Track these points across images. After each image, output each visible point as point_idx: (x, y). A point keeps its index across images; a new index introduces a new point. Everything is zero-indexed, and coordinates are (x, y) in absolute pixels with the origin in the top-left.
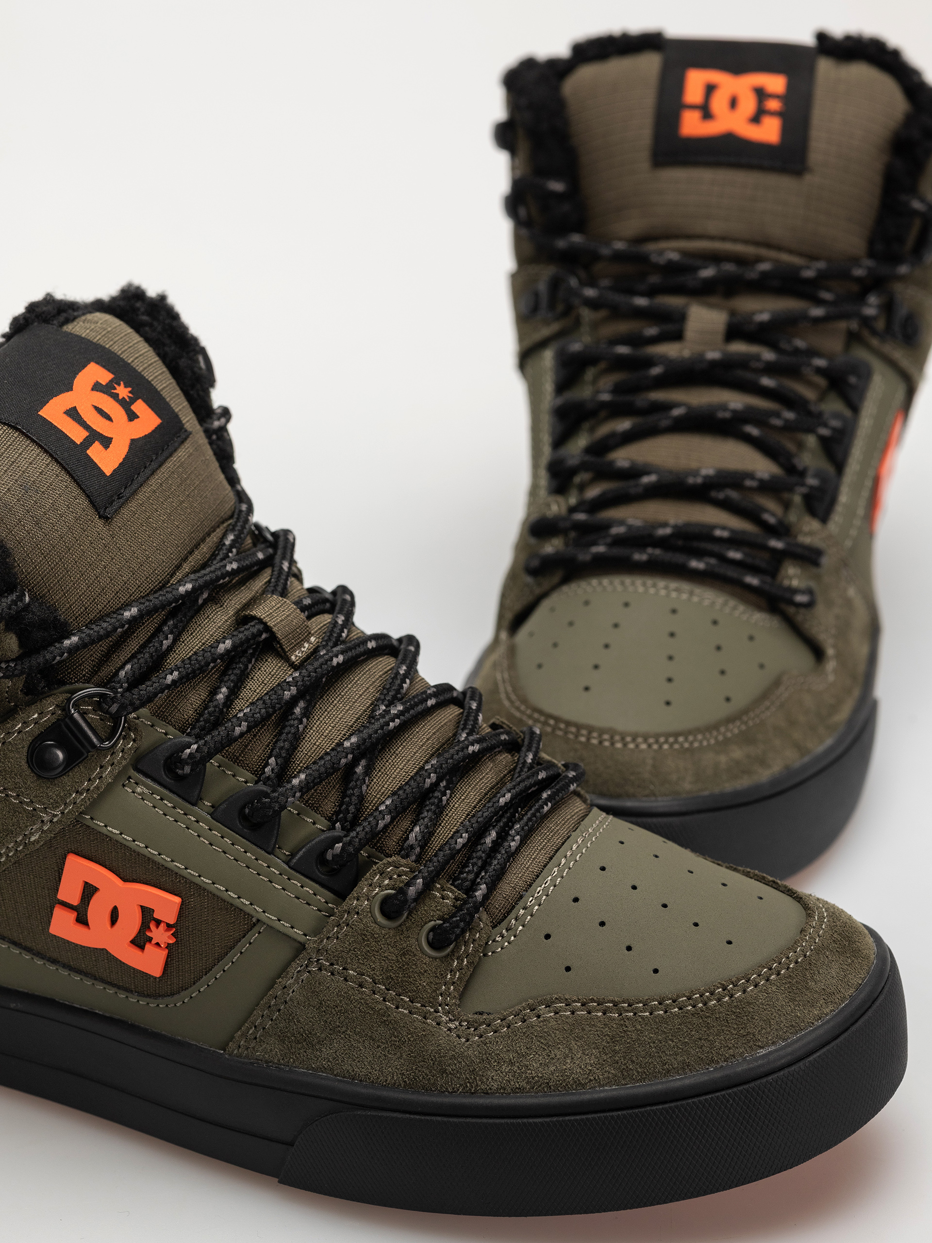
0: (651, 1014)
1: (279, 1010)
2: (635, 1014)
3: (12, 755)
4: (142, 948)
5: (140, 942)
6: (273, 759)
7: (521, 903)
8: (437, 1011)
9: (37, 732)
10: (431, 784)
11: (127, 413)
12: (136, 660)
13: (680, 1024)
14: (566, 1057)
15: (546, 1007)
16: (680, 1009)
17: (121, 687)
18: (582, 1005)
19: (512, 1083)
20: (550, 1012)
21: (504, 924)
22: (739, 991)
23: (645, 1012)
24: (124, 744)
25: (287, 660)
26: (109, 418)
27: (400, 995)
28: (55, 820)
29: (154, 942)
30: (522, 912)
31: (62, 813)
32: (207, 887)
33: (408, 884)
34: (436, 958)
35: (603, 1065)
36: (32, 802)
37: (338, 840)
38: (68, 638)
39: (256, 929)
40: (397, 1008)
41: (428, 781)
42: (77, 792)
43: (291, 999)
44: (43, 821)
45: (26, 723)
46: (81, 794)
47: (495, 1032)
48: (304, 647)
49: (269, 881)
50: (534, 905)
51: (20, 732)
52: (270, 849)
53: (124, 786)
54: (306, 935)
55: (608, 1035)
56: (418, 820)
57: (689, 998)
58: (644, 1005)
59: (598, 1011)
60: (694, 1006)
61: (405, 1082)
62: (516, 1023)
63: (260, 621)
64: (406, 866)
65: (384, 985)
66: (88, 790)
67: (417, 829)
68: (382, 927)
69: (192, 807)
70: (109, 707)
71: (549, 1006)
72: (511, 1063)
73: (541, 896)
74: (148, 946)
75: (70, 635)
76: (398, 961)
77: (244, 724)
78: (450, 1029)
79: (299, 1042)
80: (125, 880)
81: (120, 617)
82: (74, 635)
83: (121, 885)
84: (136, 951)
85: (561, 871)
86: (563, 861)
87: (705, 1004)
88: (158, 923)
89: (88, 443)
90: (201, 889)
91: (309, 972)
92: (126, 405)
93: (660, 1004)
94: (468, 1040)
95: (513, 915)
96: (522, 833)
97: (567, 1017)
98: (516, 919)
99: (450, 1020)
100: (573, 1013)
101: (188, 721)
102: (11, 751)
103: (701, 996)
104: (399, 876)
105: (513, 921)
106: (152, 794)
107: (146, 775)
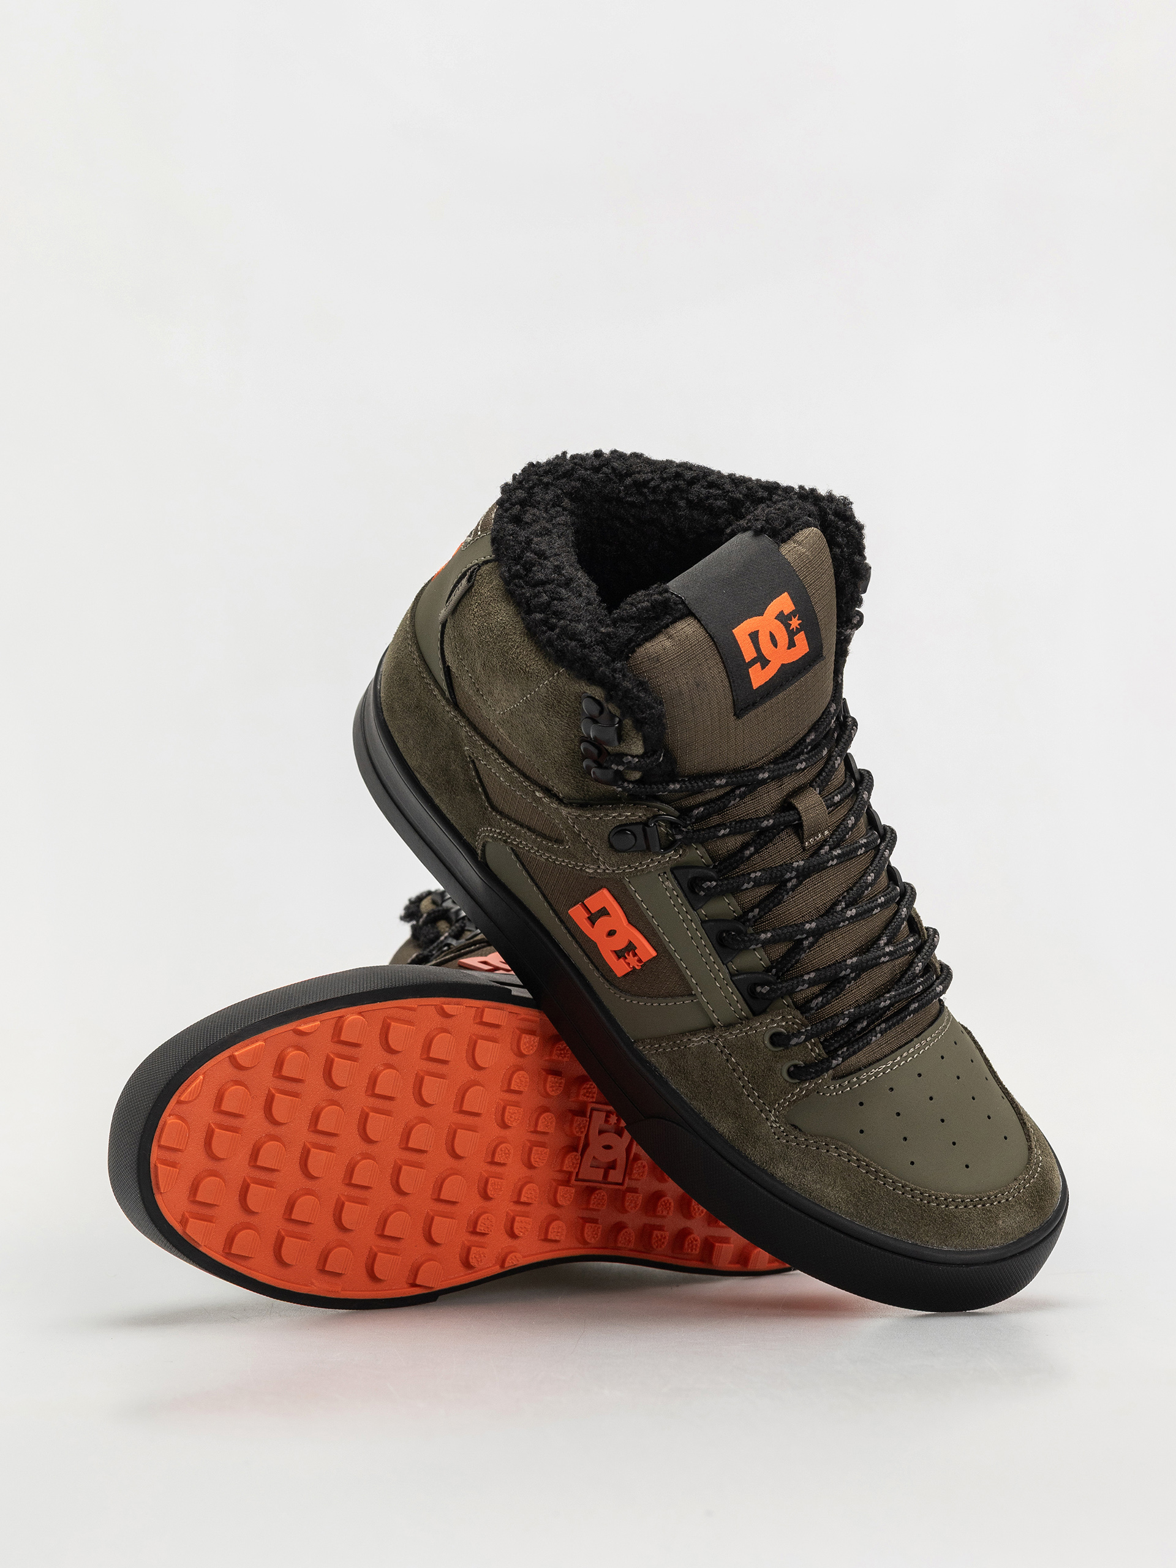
0: (894, 1190)
1: (679, 1048)
2: (884, 1184)
3: (602, 827)
4: (619, 957)
5: (620, 954)
6: (758, 910)
7: (857, 1074)
8: (770, 1112)
9: (625, 822)
10: (845, 975)
11: (789, 640)
12: (708, 807)
13: (907, 1207)
14: (830, 1185)
15: (835, 1148)
16: (913, 1197)
17: (691, 820)
18: (857, 1160)
19: (790, 1180)
20: (836, 1153)
21: (840, 1081)
22: (953, 1205)
23: (891, 1187)
24: (673, 855)
25: (802, 843)
26: (776, 646)
27: (754, 1090)
28: (607, 871)
29: (627, 961)
30: (855, 1079)
31: (614, 871)
32: (676, 960)
33: (794, 1035)
34: (787, 1082)
35: (848, 1202)
36: (599, 855)
37: (768, 983)
38: (674, 783)
39: (692, 998)
40: (748, 1096)
41: (844, 973)
42: (629, 866)
43: (689, 1048)
44: (599, 867)
45: (620, 815)
46: (631, 868)
47: (797, 1144)
48: (818, 837)
49: (715, 978)
50: (864, 1079)
51: (614, 817)
52: (725, 962)
53: (659, 875)
54: (719, 1021)
55: (862, 1188)
56: (824, 993)
57: (921, 1194)
58: (893, 1182)
59: (864, 1169)
60: (921, 1200)
61: (729, 1137)
62: (813, 1147)
63: (799, 813)
64: (800, 1020)
65: (748, 1078)
66: (637, 868)
67: (820, 999)
68: (766, 1047)
69: (693, 911)
70: (676, 834)
71: (837, 1149)
72: (796, 1168)
73: (872, 1076)
74: (622, 960)
75: (676, 781)
76: (764, 1071)
77: (752, 883)
78: (772, 1126)
79: (680, 1072)
80: (629, 922)
81: (713, 782)
82: (679, 782)
83: (625, 925)
84: (613, 957)
85: (893, 1065)
86: (899, 1058)
87: (929, 1203)
88: (635, 955)
89: (753, 662)
90: (671, 958)
91: (709, 1041)
92: (792, 634)
93: (903, 1187)
94: (778, 1139)
95: (849, 1078)
96: (893, 999)
97: (844, 1162)
98: (849, 1082)
99: (775, 1121)
100: (849, 1161)
101: (720, 855)
102: (602, 825)
103: (929, 1196)
104: (793, 1023)
105: (846, 1082)
106: (674, 890)
107: (675, 878)
